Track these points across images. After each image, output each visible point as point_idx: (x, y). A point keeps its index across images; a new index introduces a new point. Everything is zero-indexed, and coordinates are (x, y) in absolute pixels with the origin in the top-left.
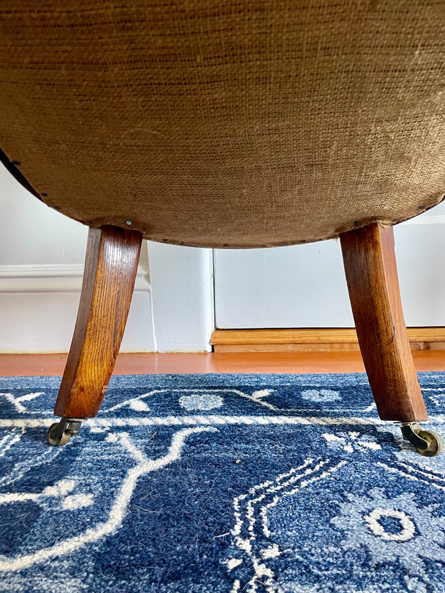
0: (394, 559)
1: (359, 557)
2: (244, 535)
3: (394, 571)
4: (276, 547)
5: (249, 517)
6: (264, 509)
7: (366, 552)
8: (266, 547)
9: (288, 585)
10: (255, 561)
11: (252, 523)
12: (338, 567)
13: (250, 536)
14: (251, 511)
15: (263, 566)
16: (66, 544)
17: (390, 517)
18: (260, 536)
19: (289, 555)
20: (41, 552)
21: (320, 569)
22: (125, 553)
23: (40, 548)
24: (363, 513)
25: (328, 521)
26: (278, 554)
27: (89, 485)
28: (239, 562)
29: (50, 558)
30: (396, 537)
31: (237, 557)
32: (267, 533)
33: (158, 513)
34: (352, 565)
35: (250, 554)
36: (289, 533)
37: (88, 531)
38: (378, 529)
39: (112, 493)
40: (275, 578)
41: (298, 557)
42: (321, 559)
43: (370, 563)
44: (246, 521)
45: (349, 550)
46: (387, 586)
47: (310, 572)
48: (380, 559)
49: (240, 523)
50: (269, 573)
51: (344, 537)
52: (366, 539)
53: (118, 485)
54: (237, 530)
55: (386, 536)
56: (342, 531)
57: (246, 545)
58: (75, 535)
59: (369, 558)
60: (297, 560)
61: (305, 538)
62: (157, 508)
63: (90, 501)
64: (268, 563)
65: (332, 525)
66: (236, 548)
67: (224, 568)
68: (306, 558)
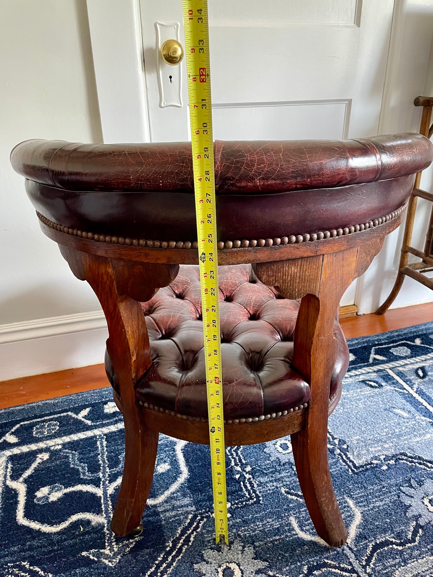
0: (288, 460)
1: (277, 463)
2: (236, 465)
3: (289, 465)
4: (249, 466)
5: (235, 457)
6: (239, 452)
7: (279, 460)
8: (246, 467)
9: (258, 479)
10: (245, 473)
11: (237, 459)
12: (272, 468)
13: (238, 464)
14: (235, 454)
15: (248, 474)
16: (173, 486)
17: (283, 444)
18: (242, 464)
19: (255, 468)
20: (166, 492)
21: (266, 471)
22: (198, 483)
23: (164, 491)
24: (274, 444)
25: (263, 451)
26: (251, 468)
27: (163, 459)
28: (239, 475)
29: (171, 493)
30: (287, 452)
31: (238, 474)
32: (244, 461)
33: (200, 464)
34: (275, 466)
35: (241, 471)
36: (252, 460)
37: (178, 479)
38: (280, 450)
39: (175, 460)
40: (253, 478)
41: (258, 468)
42: (265, 467)
43: (281, 464)
44: (235, 459)
45: (273, 460)
46: (288, 471)
47: (263, 472)
48: (283, 462)
49: (233, 460)
50: (251, 476)
51: (270, 456)
52: (278, 455)
53: (175, 456)
54: (233, 464)
55: (284, 452)
56: (269, 454)
57: (238, 468)
58: (174, 482)
59: (280, 462)
60: (258, 469)
61: (258, 460)
62: (198, 463)
63: (168, 466)
64: (248, 473)
65: (265, 452)
66: (236, 471)
67: (235, 479)
68: (261, 468)
